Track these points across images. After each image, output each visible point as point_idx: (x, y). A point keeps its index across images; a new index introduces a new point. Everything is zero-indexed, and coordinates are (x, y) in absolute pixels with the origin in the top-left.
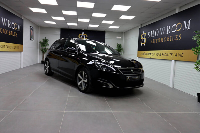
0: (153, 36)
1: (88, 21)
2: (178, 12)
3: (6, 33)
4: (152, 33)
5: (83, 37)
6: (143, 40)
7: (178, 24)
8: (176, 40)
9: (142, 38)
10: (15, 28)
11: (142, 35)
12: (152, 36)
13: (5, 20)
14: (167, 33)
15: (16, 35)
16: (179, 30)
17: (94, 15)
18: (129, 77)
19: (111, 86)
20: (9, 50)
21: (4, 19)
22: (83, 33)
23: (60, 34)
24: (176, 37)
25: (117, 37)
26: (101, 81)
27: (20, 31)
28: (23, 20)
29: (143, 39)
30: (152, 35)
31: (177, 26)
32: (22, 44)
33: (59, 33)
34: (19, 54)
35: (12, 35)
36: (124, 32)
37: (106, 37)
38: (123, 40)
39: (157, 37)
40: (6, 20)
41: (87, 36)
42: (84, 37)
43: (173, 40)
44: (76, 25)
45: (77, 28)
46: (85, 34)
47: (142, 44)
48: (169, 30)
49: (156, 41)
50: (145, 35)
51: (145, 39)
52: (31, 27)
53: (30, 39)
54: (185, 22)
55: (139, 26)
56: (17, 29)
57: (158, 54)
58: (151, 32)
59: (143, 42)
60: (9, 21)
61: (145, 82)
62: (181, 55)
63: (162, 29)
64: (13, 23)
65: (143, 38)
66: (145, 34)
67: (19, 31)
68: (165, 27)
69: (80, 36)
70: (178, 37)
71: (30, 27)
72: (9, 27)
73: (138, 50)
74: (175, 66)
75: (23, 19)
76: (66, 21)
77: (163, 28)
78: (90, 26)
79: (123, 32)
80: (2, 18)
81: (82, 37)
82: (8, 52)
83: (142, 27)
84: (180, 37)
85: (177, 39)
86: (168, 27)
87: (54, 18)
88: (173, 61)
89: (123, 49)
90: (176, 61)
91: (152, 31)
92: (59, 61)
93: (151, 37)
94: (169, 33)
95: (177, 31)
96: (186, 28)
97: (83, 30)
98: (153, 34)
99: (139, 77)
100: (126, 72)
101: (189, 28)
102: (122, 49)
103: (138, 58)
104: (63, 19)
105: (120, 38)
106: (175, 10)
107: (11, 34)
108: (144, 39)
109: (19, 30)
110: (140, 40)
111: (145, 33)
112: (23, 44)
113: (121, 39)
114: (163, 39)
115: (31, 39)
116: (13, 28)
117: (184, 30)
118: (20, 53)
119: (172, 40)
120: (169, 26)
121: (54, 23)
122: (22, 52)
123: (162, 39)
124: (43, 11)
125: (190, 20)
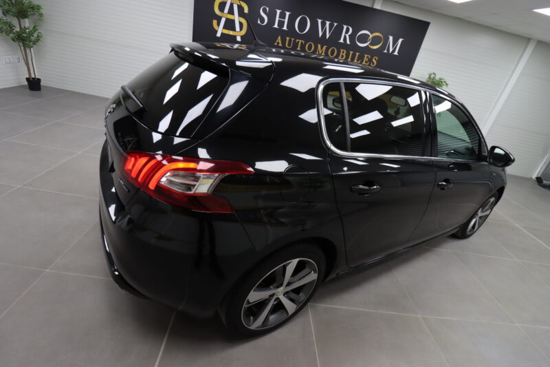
0: (285, 28)
2: (379, 9)
4: (282, 17)
6: (231, 20)
7: (374, 35)
8: (364, 63)
9: (221, 11)
11: (224, 4)
12: (280, 26)
14: (342, 41)
16: (375, 47)
24: (365, 59)
29: (230, 17)
30: (282, 22)
31: (371, 36)
39: (307, 38)
43: (355, 61)
47: (221, 30)
48: (347, 36)
50: (241, 7)
51: (240, 23)
59: (229, 28)
63: (324, 23)
66: (244, 5)
68: (335, 24)
70: (370, 60)
77: (328, 23)
84: (374, 61)
85: (366, 62)
93: (276, 26)
94: (348, 42)
95: (370, 46)
96: (391, 50)
101: (396, 53)
108: (236, 18)
119: (352, 59)
120: (350, 28)
123: (322, 48)
125: (400, 40)
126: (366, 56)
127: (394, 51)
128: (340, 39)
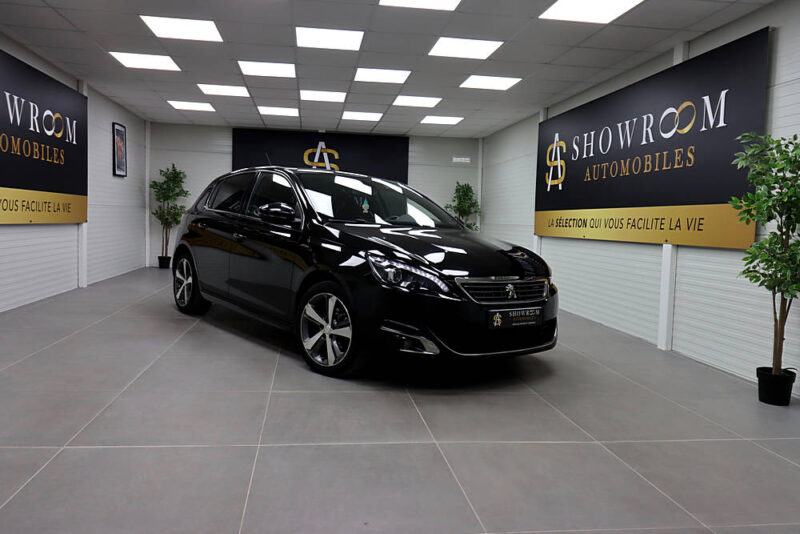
0: (592, 155)
1: (339, 97)
2: (681, 61)
3: (21, 151)
4: (589, 141)
5: (321, 159)
6: (556, 168)
7: (681, 109)
8: (676, 166)
9: (550, 160)
10: (57, 131)
11: (552, 151)
12: (588, 153)
13: (19, 101)
14: (644, 142)
15: (58, 158)
16: (686, 130)
17: (364, 75)
18: (500, 313)
19: (431, 349)
20: (36, 217)
21: (16, 98)
22: (322, 144)
23: (230, 149)
24: (677, 158)
25: (456, 160)
26: (393, 331)
27: (74, 142)
28: (86, 98)
29: (555, 163)
30: (589, 147)
31: (677, 113)
32: (84, 192)
33: (226, 144)
34: (70, 233)
35: (45, 157)
36: (483, 139)
37: (410, 161)
38: (477, 168)
39: (608, 158)
40: (23, 100)
41: (337, 157)
42: (323, 161)
43: (665, 168)
44: (293, 112)
45: (296, 126)
46: (328, 147)
47: (550, 182)
48: (649, 129)
49: (601, 171)
50: (561, 148)
51: (561, 167)
52: (117, 127)
53: (114, 174)
54: (706, 99)
55: (538, 113)
56: (65, 135)
57: (611, 224)
58: (582, 138)
59: (555, 177)
60: (32, 104)
61: (559, 332)
62: (697, 225)
63: (623, 127)
64: (48, 112)
65: (556, 159)
66: (563, 144)
67: (71, 143)
68: (635, 120)
69: (311, 157)
70: (684, 157)
71: (114, 124)
72: (32, 129)
73: (537, 210)
74: (675, 267)
75: (85, 94)
76: (254, 100)
77: (627, 123)
78: (348, 116)
79: (477, 140)
80: (7, 94)
81: (316, 160)
82: (30, 225)
83: (550, 117)
84: (690, 155)
85: (679, 164)
86: (645, 117)
87: (207, 89)
88: (667, 248)
89: (479, 203)
90: (678, 246)
91: (586, 135)
92: (232, 256)
93: (585, 156)
94: (652, 140)
95: (680, 132)
96: (712, 121)
97: (320, 131)
98: (592, 144)
99: (538, 312)
100: (487, 295)
101: (722, 124)
102: (474, 204)
103: (536, 237)
104: (241, 92)
105: (467, 160)
106: (670, 52)
107: (40, 157)
108: (560, 163)
109: (72, 137)
110: (542, 169)
111: (560, 140)
112: (86, 194)
113: (472, 166)
114: (631, 163)
115: (117, 172)
116: (50, 133)
117: (704, 129)
118: (76, 227)
119: (661, 166)
120: (651, 115)
121: (207, 107)
122: (85, 225)
123: (625, 164)
124: (165, 63)
125: (723, 93)
126: (676, 151)
127: (717, 121)
128: (642, 141)
